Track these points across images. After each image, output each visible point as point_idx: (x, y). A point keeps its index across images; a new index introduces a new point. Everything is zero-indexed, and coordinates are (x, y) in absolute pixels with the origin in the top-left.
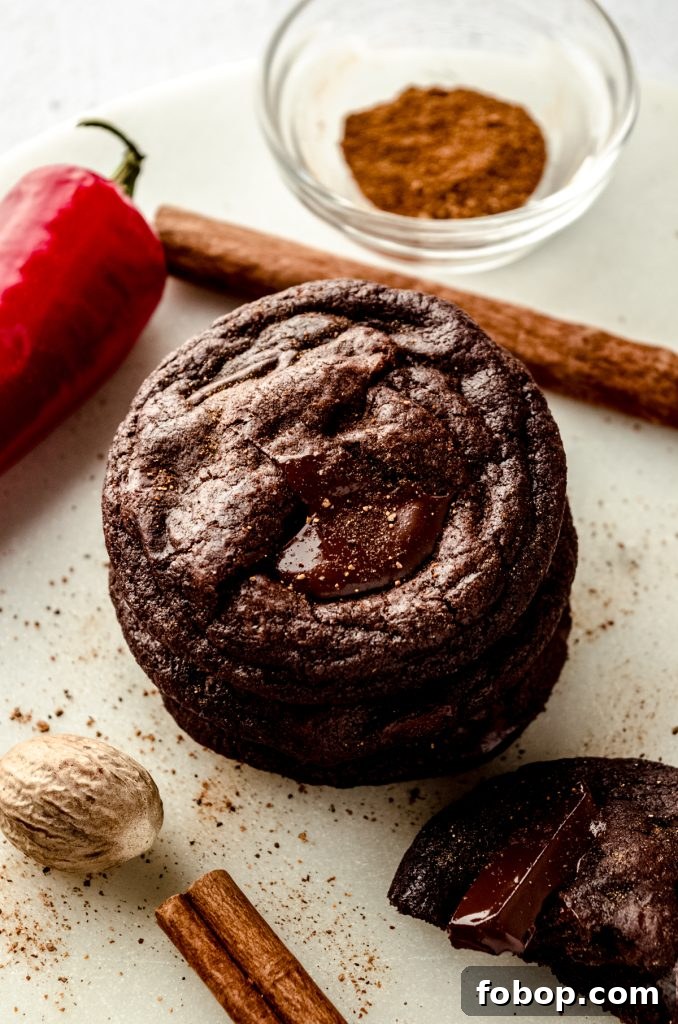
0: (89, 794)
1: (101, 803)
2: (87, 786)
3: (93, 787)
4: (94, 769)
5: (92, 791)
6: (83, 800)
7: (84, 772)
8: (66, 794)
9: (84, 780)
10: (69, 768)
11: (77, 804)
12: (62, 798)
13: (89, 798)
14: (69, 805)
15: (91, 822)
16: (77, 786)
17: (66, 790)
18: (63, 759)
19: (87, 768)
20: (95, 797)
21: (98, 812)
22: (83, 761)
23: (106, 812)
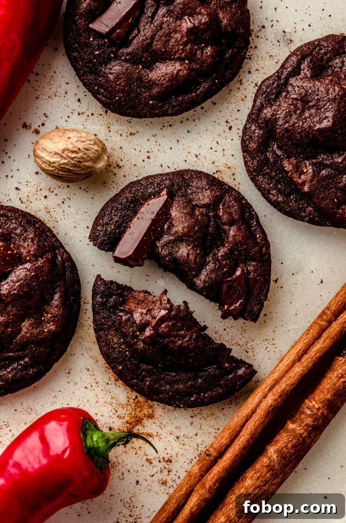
0: (78, 160)
1: (84, 162)
2: (76, 157)
3: (79, 157)
4: (76, 149)
5: (78, 158)
6: (77, 163)
7: (73, 152)
8: (69, 163)
9: (74, 155)
10: (66, 152)
11: (74, 165)
12: (67, 164)
13: (79, 162)
14: (72, 166)
15: (83, 169)
16: (72, 158)
17: (68, 161)
18: (63, 148)
19: (74, 149)
20: (81, 160)
21: (84, 165)
22: (70, 147)
23: (87, 164)
